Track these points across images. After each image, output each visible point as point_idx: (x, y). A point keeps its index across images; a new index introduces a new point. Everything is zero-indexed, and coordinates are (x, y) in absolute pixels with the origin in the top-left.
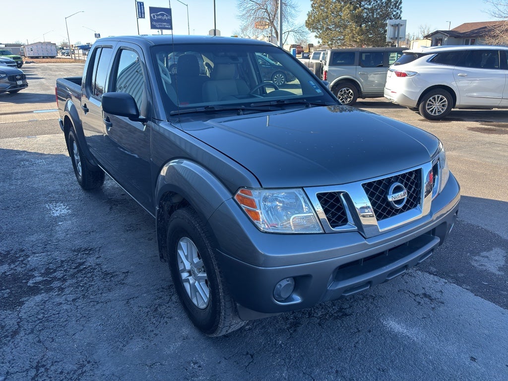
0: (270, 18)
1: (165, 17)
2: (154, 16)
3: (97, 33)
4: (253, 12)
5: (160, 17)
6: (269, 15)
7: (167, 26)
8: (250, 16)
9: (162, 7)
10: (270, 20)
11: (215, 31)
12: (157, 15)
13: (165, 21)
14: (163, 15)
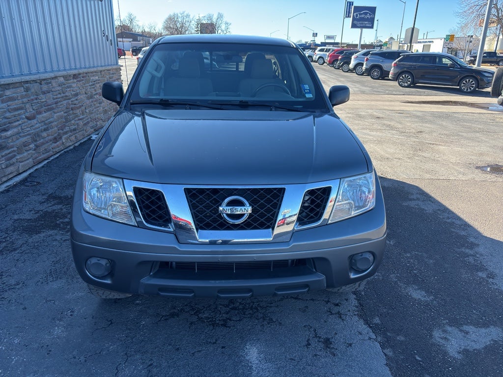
0: (498, 14)
1: (368, 16)
2: (357, 15)
3: (315, 32)
4: (478, 8)
5: (363, 16)
6: (497, 11)
7: (368, 25)
8: (473, 12)
9: (367, 6)
10: (498, 17)
11: (413, 29)
12: (360, 14)
13: (367, 20)
14: (366, 14)
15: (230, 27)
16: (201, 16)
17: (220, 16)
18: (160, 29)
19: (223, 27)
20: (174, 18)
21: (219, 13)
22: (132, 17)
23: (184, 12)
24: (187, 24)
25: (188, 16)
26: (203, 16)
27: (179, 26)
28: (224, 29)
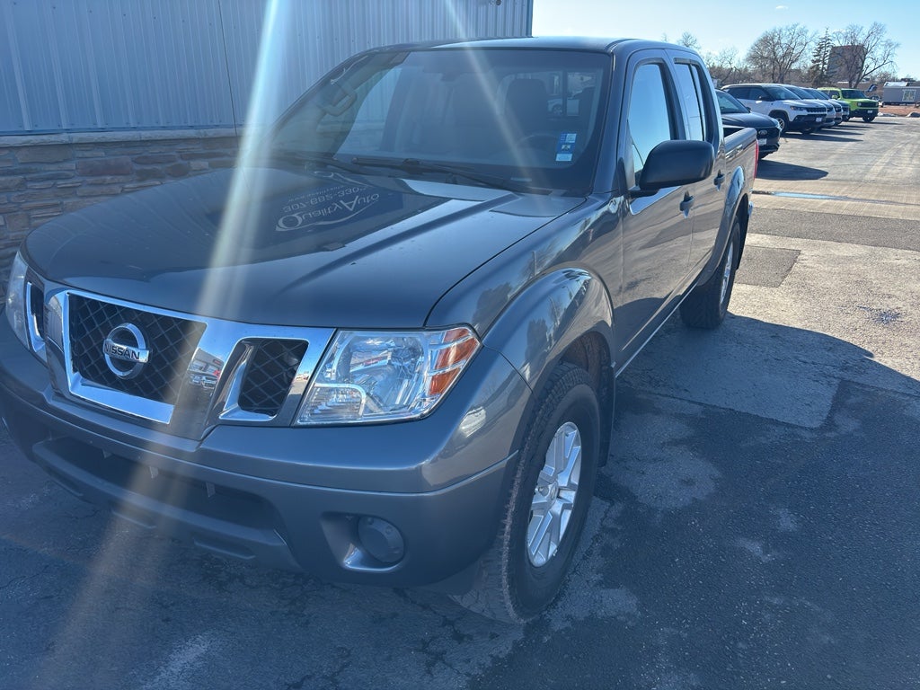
15: (897, 51)
16: (830, 33)
17: (877, 30)
18: (741, 61)
19: (879, 52)
20: (772, 39)
21: (875, 24)
22: (690, 41)
23: (795, 26)
24: (799, 48)
25: (802, 33)
26: (835, 31)
27: (780, 53)
28: (880, 57)
